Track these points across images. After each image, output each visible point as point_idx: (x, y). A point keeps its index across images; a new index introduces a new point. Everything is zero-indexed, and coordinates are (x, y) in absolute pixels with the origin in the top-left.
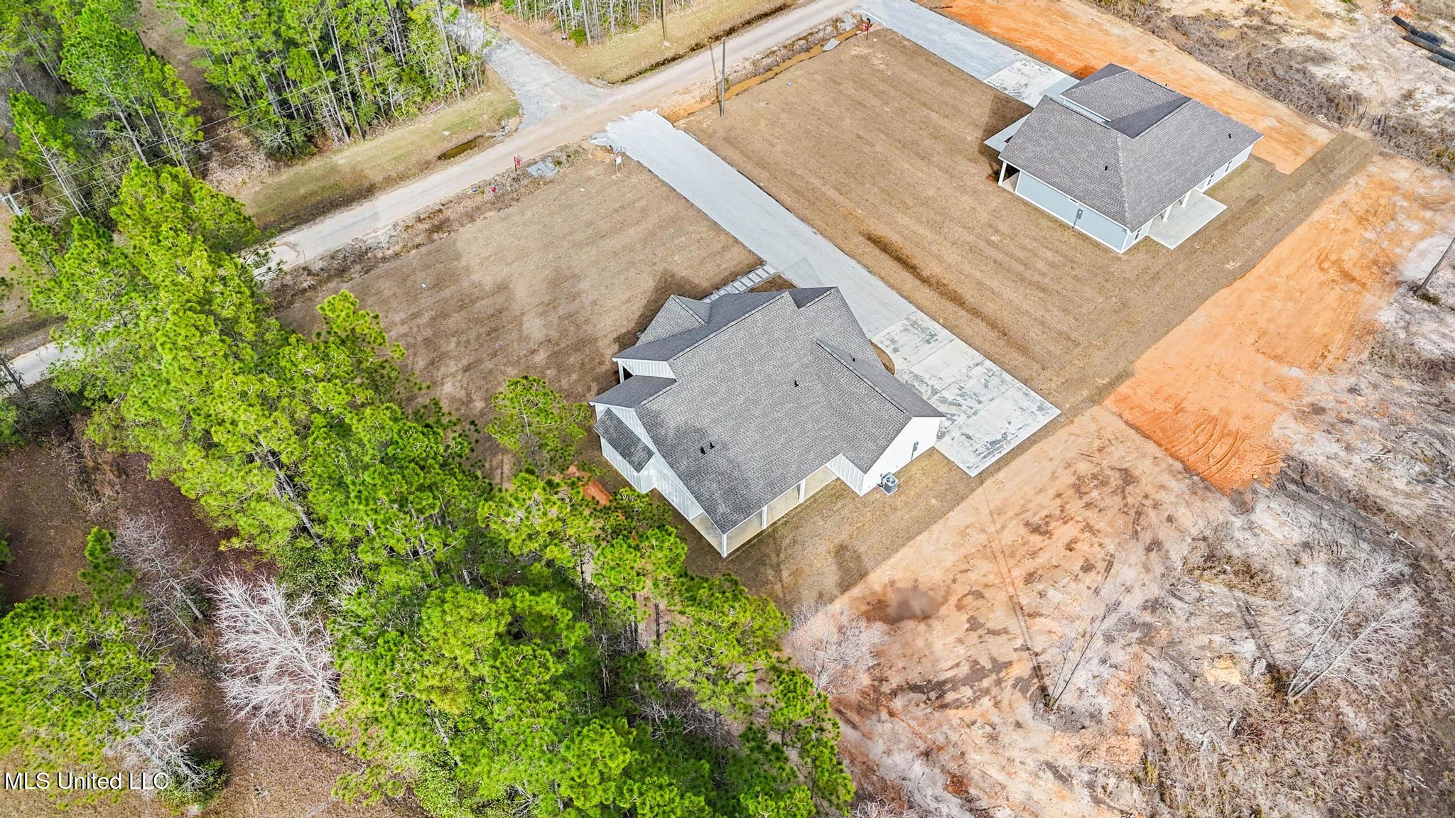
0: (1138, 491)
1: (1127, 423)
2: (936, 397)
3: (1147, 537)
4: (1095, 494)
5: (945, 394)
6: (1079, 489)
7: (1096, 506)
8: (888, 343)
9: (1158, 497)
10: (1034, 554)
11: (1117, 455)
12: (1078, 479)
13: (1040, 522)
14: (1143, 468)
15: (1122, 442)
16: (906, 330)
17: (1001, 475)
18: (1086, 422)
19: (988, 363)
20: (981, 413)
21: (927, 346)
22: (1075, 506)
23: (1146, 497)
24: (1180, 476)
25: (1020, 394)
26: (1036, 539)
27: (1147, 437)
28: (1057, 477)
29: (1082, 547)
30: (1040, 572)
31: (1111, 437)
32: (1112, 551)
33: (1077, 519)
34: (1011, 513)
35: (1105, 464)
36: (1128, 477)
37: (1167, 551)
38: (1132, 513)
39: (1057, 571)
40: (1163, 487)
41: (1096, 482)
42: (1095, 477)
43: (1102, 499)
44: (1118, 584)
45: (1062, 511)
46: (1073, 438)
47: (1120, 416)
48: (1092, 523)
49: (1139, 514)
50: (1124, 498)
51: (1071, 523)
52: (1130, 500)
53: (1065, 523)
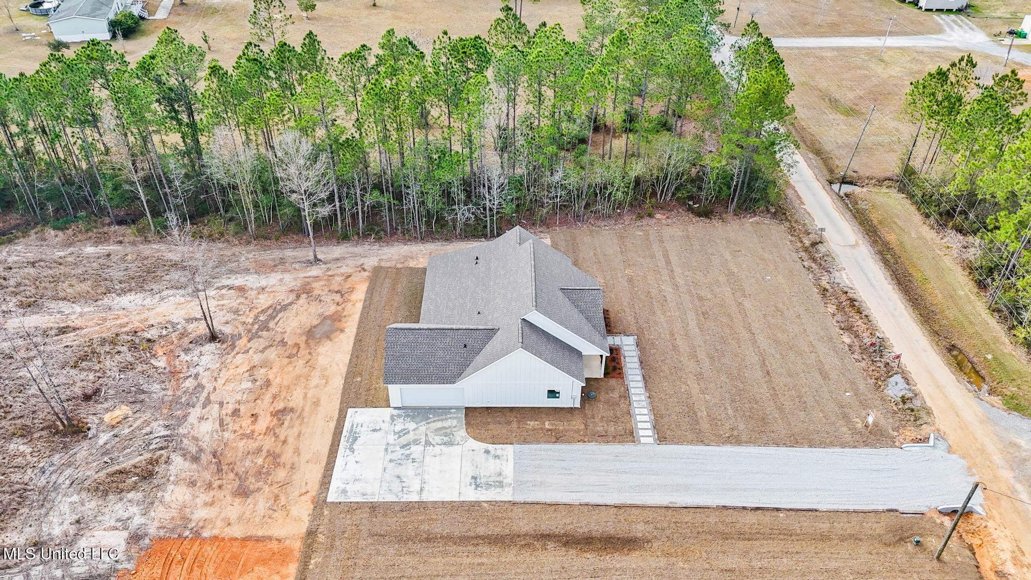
0: (229, 487)
1: (270, 538)
2: (423, 440)
3: (205, 458)
4: (260, 461)
5: (420, 448)
6: (274, 457)
7: (253, 453)
8: (499, 453)
9: (212, 493)
10: (275, 397)
11: (261, 503)
12: (279, 464)
13: (284, 417)
14: (234, 508)
15: (264, 517)
16: (500, 474)
17: (332, 425)
18: (302, 511)
19: (414, 498)
20: (382, 453)
21: (470, 474)
22: (268, 443)
23: (220, 487)
24: (201, 524)
25: (369, 492)
26: (280, 406)
27: (246, 539)
28: (294, 453)
29: (246, 422)
30: (263, 391)
31: (275, 515)
32: (225, 433)
33: (262, 436)
34: (307, 409)
35: (266, 488)
36: (243, 493)
37: (185, 460)
38: (225, 468)
39: (254, 398)
40: (212, 504)
41: (265, 470)
42: (268, 473)
43: (252, 461)
44: (210, 417)
45: (275, 434)
46: (304, 491)
47: (279, 540)
48: (250, 441)
49: (219, 470)
50: (237, 474)
51: (264, 430)
52: (232, 476)
53: (268, 428)
